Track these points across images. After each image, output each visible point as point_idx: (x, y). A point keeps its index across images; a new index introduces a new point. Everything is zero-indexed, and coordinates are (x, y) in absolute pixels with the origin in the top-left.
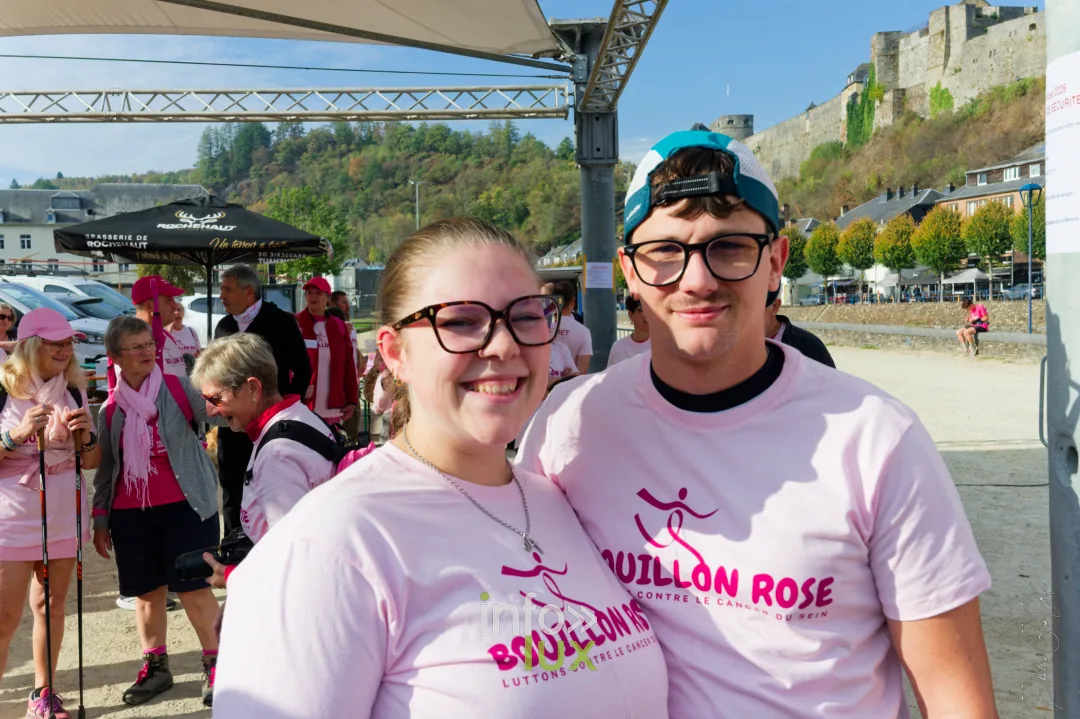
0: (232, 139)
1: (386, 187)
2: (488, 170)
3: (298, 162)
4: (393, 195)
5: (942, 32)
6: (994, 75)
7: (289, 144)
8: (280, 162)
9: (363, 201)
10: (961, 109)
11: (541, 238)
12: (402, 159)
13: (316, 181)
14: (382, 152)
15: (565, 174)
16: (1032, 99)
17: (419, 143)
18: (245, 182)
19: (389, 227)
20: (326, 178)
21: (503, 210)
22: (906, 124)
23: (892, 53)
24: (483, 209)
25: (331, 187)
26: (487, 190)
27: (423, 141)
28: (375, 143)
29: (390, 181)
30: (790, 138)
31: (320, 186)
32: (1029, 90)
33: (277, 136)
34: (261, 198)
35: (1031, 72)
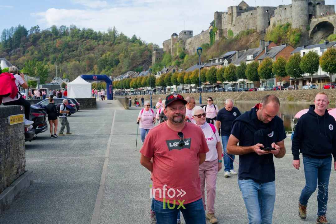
0: (14, 33)
1: (70, 52)
2: (106, 46)
3: (38, 42)
4: (72, 54)
5: (231, 14)
6: (243, 28)
7: (34, 35)
8: (31, 42)
9: (61, 57)
10: (235, 37)
11: (123, 70)
12: (76, 42)
13: (44, 49)
14: (69, 38)
15: (132, 48)
16: (250, 35)
17: (82, 35)
18: (18, 49)
19: (70, 66)
20: (48, 48)
21: (111, 60)
22: (222, 40)
23: (220, 18)
24: (104, 60)
25: (50, 51)
26: (106, 53)
27: (84, 35)
28: (66, 35)
29: (71, 49)
30: (198, 41)
31: (46, 51)
32: (250, 33)
33: (30, 32)
34: (24, 55)
35: (251, 27)
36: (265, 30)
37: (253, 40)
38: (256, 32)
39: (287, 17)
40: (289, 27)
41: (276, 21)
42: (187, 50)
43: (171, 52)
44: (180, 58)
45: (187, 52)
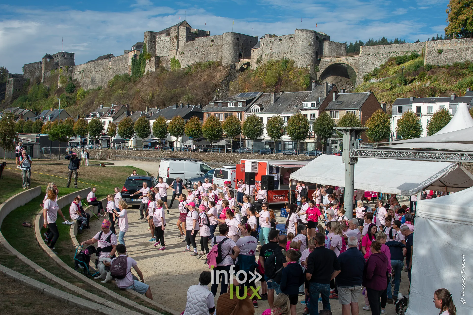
5: (176, 36)
6: (197, 58)
10: (184, 69)
16: (213, 70)
22: (161, 72)
23: (153, 41)
32: (212, 66)
35: (212, 58)
36: (234, 64)
37: (221, 77)
38: (221, 65)
39: (283, 52)
40: (289, 65)
41: (263, 55)
42: (76, 79)
43: (42, 81)
44: (67, 91)
45: (78, 83)
